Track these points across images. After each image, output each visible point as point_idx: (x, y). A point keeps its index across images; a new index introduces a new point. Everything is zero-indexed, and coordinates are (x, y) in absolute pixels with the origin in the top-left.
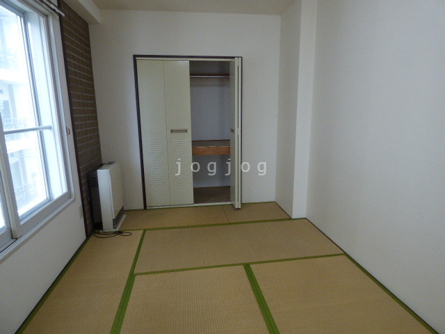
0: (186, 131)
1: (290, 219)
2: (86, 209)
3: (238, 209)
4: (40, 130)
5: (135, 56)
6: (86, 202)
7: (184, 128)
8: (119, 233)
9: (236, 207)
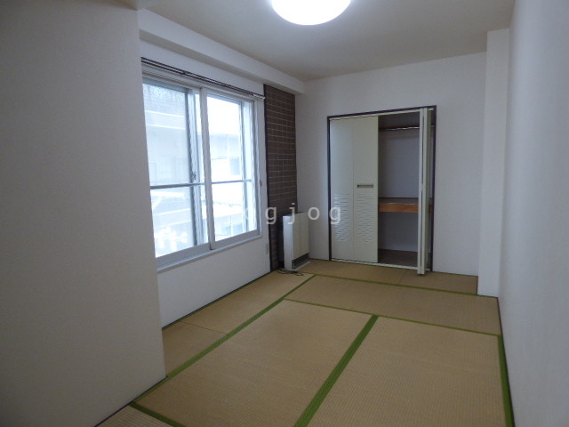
0: (372, 186)
1: (476, 295)
2: (273, 247)
3: (421, 275)
4: (245, 182)
5: (329, 118)
6: (273, 241)
7: (370, 183)
8: (295, 273)
9: (419, 273)
